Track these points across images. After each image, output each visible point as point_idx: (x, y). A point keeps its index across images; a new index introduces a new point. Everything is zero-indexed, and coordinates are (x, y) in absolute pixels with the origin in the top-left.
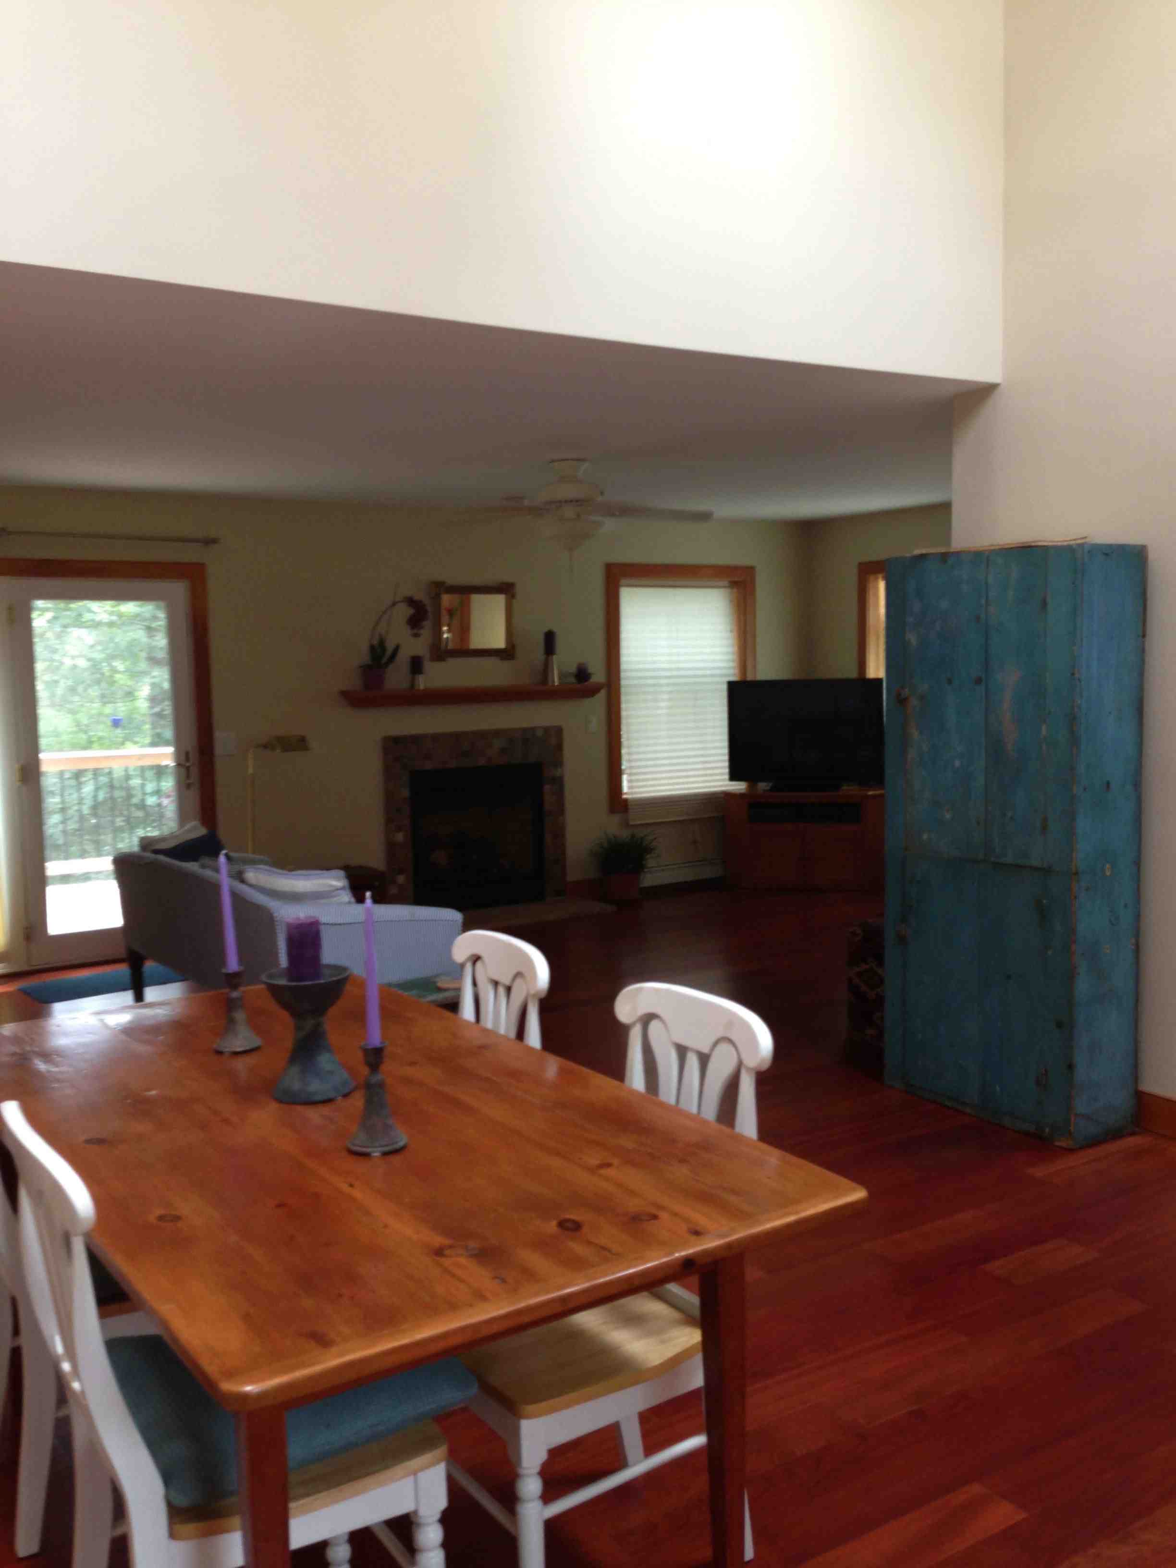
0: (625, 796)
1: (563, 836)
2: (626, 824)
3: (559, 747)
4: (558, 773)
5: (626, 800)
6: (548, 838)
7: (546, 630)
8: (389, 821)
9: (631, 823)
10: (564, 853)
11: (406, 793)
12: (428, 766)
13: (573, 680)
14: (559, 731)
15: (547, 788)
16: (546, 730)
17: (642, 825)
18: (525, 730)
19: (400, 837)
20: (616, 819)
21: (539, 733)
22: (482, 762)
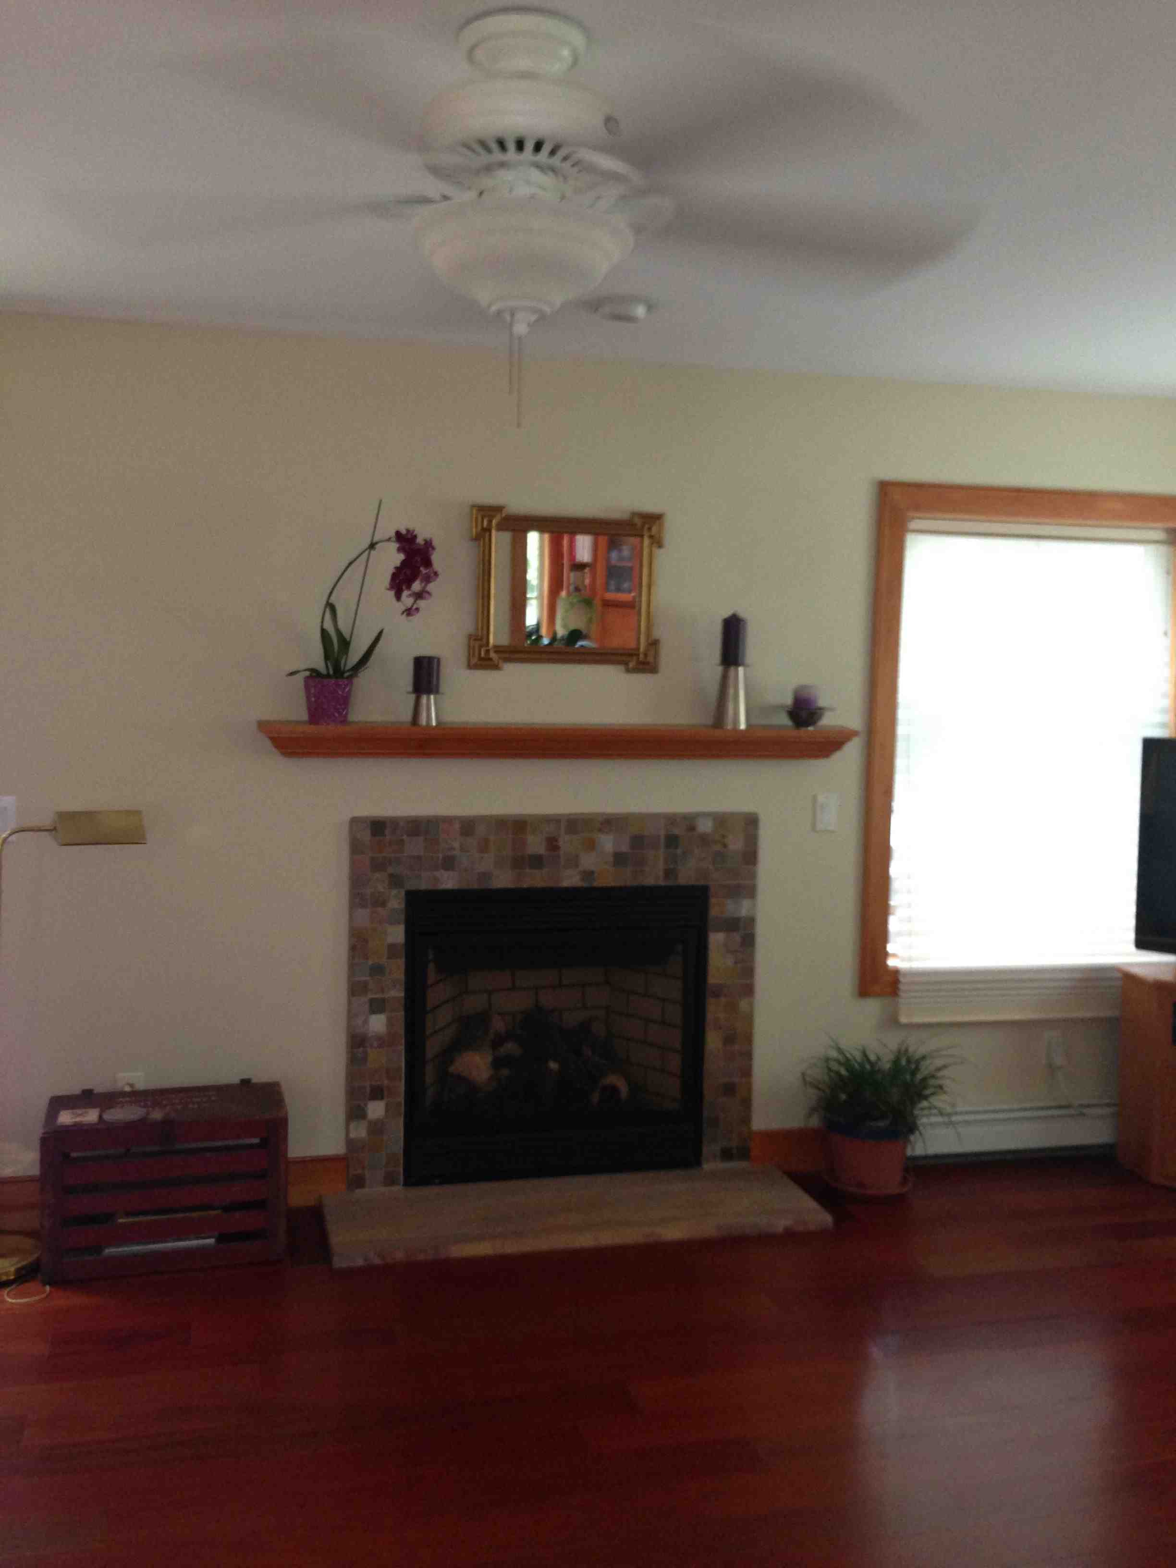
0: (891, 962)
1: (749, 1039)
2: (892, 1021)
3: (751, 856)
4: (744, 909)
5: (896, 972)
6: (713, 1041)
7: (727, 613)
8: (355, 989)
9: (903, 1020)
10: (747, 1072)
11: (397, 934)
12: (449, 881)
13: (784, 720)
14: (751, 822)
15: (716, 939)
16: (721, 820)
17: (930, 1026)
18: (672, 819)
19: (378, 1024)
20: (873, 1006)
21: (705, 826)
22: (570, 879)
